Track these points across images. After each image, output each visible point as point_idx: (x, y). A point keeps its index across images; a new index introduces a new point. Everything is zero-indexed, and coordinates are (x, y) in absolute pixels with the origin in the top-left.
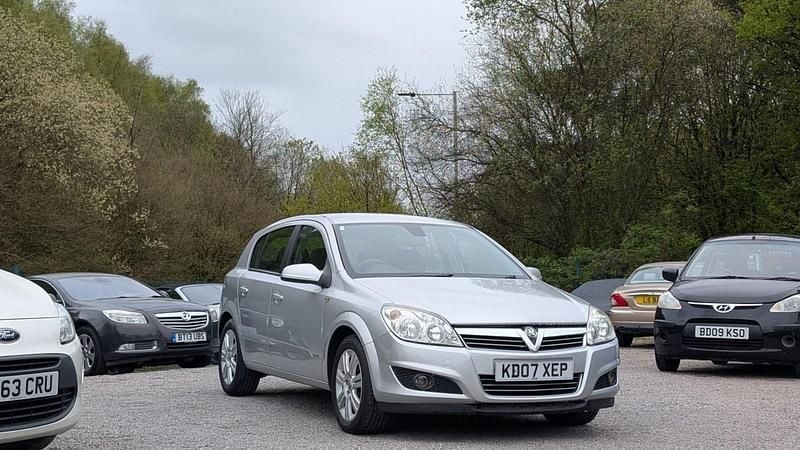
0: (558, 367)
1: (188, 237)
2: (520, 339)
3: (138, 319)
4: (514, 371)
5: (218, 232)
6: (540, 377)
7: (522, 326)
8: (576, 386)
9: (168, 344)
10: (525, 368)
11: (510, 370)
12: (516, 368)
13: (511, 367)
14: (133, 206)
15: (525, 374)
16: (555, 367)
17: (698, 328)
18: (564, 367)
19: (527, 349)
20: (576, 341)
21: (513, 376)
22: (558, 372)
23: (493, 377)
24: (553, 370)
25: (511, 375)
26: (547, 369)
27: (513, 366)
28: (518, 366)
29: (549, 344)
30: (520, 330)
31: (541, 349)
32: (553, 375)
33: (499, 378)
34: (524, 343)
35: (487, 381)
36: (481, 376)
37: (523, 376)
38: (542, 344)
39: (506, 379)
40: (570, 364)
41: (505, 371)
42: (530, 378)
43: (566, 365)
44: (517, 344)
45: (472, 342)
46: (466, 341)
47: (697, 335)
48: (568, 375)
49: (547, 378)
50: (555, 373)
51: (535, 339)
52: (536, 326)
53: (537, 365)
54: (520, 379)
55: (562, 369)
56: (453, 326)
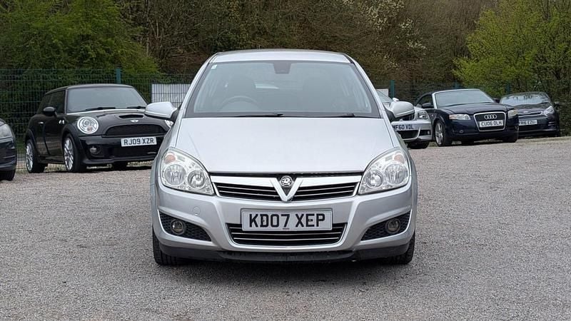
0: (314, 218)
2: (273, 189)
4: (262, 222)
6: (292, 226)
8: (339, 236)
10: (275, 218)
11: (258, 220)
12: (265, 218)
13: (259, 216)
15: (275, 223)
16: (310, 217)
18: (321, 217)
19: (279, 199)
21: (262, 226)
22: (314, 222)
23: (240, 226)
24: (307, 220)
25: (259, 224)
26: (300, 219)
27: (262, 216)
29: (304, 194)
30: (274, 180)
31: (294, 199)
32: (307, 225)
33: (246, 227)
34: (276, 193)
35: (234, 229)
36: (229, 225)
37: (272, 226)
38: (297, 193)
39: (254, 228)
40: (328, 215)
41: (252, 220)
42: (280, 228)
43: (323, 215)
44: (269, 194)
45: (226, 190)
46: (219, 189)
48: (326, 225)
49: (300, 228)
50: (309, 223)
52: (294, 176)
53: (288, 216)
54: (270, 228)
55: (318, 220)
56: (211, 174)
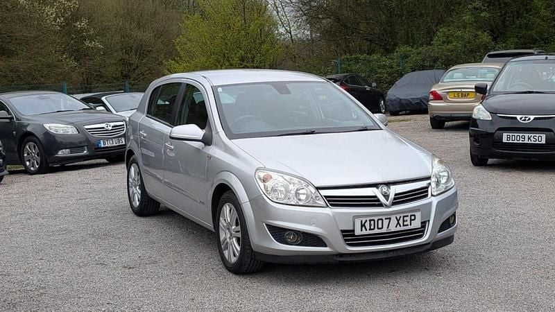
0: (408, 219)
1: (117, 38)
2: (375, 197)
3: (71, 131)
4: (370, 227)
5: (138, 34)
6: (393, 228)
7: (376, 185)
8: (423, 231)
9: (95, 149)
10: (380, 222)
11: (367, 225)
12: (372, 222)
13: (368, 222)
14: (76, 17)
15: (380, 226)
16: (405, 218)
17: (505, 135)
18: (413, 218)
20: (422, 193)
21: (370, 229)
22: (408, 223)
23: (353, 231)
24: (404, 221)
25: (368, 228)
26: (398, 221)
27: (370, 221)
28: (374, 220)
29: (400, 199)
30: (374, 189)
32: (404, 225)
33: (358, 232)
34: (378, 200)
35: (348, 235)
36: (343, 231)
37: (378, 228)
38: (395, 199)
39: (364, 232)
40: (418, 215)
41: (363, 225)
42: (384, 230)
43: (414, 215)
44: (373, 202)
45: (334, 202)
46: (329, 201)
47: (505, 140)
48: (416, 224)
49: (399, 228)
50: (405, 223)
51: (388, 196)
52: (388, 184)
53: (390, 219)
54: (376, 231)
55: (411, 220)
56: (318, 188)
